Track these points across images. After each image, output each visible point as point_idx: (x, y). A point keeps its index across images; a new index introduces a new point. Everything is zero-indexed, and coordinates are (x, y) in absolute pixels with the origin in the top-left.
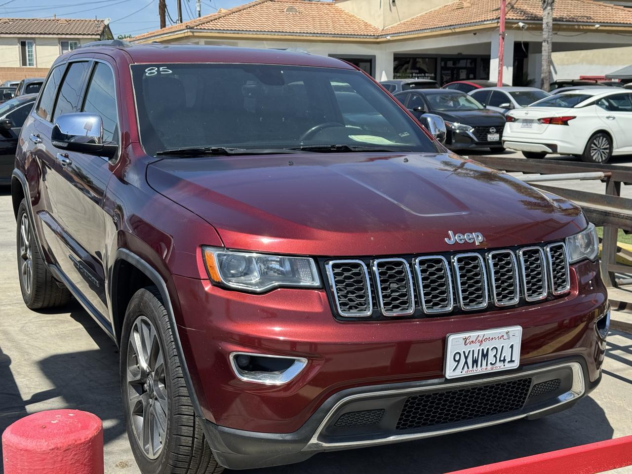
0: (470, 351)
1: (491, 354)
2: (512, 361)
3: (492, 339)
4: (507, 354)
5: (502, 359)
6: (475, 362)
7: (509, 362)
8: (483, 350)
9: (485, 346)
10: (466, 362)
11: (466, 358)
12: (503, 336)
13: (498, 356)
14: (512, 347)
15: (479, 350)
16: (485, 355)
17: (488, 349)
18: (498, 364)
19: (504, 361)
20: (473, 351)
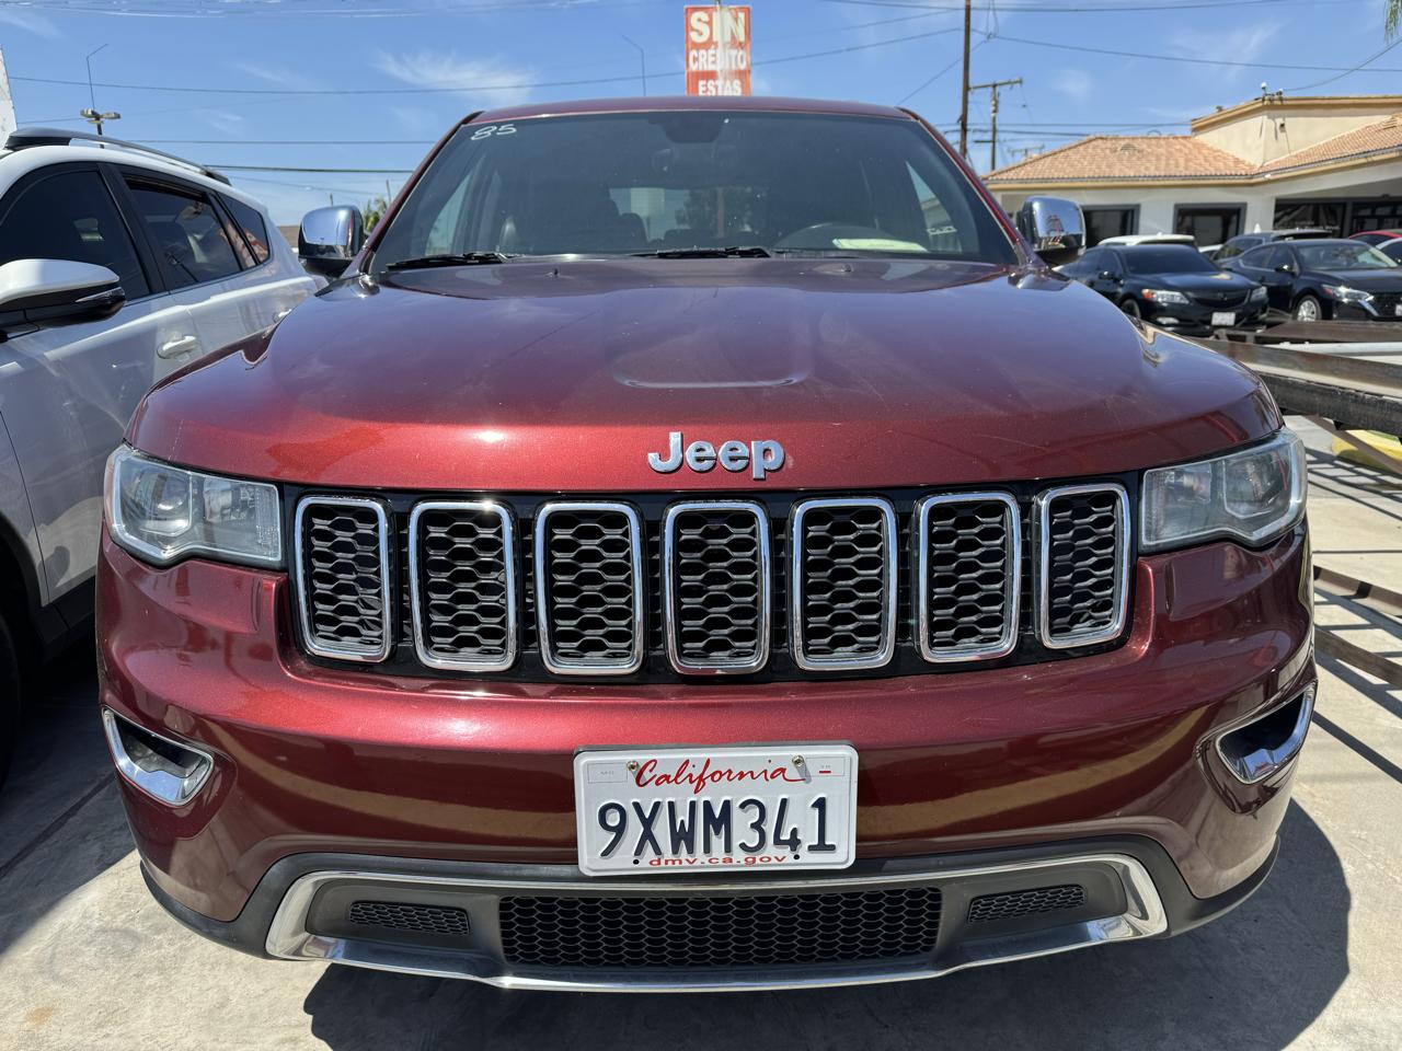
0: (657, 805)
1: (742, 822)
2: (822, 846)
3: (742, 775)
4: (802, 821)
5: (786, 836)
6: (682, 837)
7: (811, 848)
8: (707, 805)
9: (716, 794)
10: (648, 836)
11: (647, 823)
12: (783, 770)
13: (770, 828)
14: (821, 804)
15: (693, 805)
16: (719, 821)
17: (727, 805)
18: (770, 850)
19: (794, 842)
20: (671, 805)
